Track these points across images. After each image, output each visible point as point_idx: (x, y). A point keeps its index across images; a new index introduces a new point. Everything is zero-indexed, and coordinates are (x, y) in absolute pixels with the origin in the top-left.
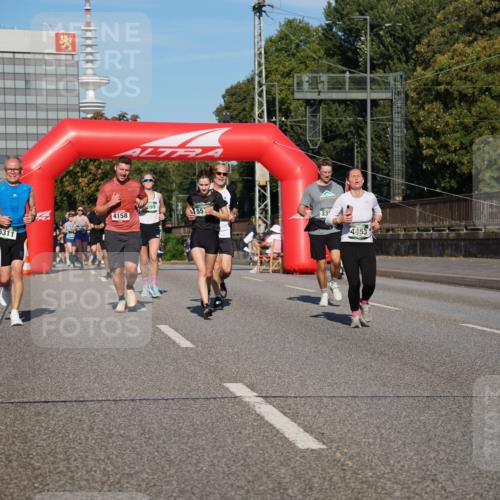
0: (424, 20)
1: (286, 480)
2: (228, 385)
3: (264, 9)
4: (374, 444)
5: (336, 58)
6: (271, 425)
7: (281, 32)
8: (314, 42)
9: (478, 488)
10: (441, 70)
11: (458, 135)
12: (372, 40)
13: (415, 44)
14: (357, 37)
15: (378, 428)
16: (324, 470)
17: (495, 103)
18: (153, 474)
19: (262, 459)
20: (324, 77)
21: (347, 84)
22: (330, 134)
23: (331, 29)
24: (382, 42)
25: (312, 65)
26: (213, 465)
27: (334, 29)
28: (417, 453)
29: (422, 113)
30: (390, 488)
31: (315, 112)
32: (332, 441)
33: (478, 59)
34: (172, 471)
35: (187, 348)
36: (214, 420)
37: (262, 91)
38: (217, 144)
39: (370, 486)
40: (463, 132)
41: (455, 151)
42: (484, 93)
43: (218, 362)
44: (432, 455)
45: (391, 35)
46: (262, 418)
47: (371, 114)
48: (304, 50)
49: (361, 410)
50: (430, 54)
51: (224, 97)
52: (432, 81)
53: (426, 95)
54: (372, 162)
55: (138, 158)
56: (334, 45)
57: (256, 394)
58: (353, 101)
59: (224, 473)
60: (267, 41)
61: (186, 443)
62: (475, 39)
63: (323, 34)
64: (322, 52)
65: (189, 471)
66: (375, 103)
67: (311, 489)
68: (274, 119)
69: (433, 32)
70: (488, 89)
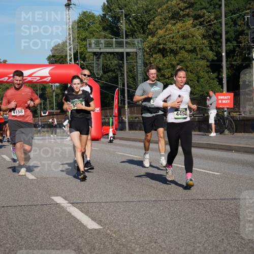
0: (151, 12)
1: (82, 245)
2: (53, 198)
3: (71, 6)
4: (127, 225)
5: (108, 31)
6: (75, 217)
7: (80, 18)
8: (97, 23)
9: (177, 245)
10: (161, 37)
11: (170, 70)
12: (126, 22)
13: (147, 24)
14: (119, 20)
15: (129, 217)
16: (101, 239)
17: (187, 54)
18: (13, 244)
19: (70, 235)
20: (102, 41)
21: (114, 44)
22: (106, 70)
23: (105, 17)
24: (131, 23)
25: (96, 34)
26: (44, 239)
27: (107, 17)
28: (148, 229)
29: (152, 59)
30: (134, 247)
31: (98, 59)
32: (105, 225)
33: (178, 32)
34: (23, 243)
35: (32, 179)
36: (46, 216)
37: (71, 48)
38: (48, 75)
39: (124, 247)
40: (172, 69)
41: (168, 78)
42: (182, 49)
43: (48, 186)
44: (155, 230)
45: (136, 20)
46: (70, 214)
47: (126, 59)
48: (92, 27)
49: (120, 209)
50: (155, 29)
51: (51, 51)
52: (156, 43)
53: (153, 50)
54: (127, 84)
55: (7, 82)
56: (107, 25)
57: (67, 202)
58: (117, 53)
59: (50, 242)
60: (73, 23)
61: (31, 228)
62: (177, 22)
63: (102, 19)
64: (101, 28)
65: (31, 243)
66: (128, 54)
67: (94, 249)
68: (77, 62)
69: (156, 18)
70: (184, 47)
